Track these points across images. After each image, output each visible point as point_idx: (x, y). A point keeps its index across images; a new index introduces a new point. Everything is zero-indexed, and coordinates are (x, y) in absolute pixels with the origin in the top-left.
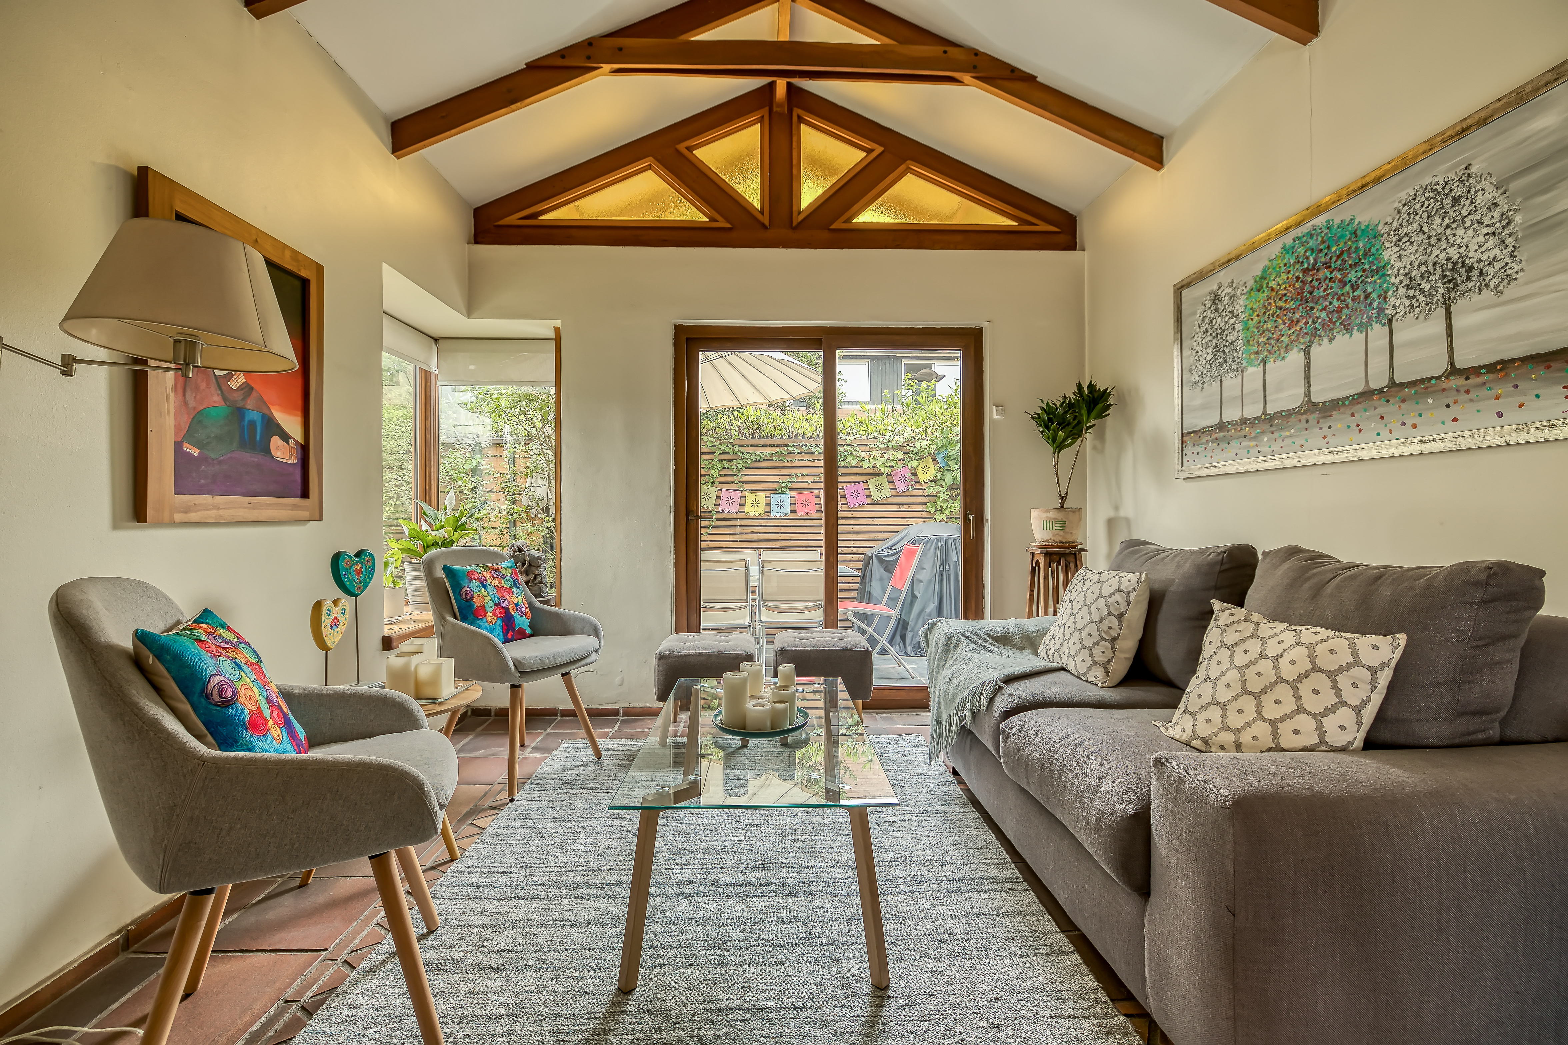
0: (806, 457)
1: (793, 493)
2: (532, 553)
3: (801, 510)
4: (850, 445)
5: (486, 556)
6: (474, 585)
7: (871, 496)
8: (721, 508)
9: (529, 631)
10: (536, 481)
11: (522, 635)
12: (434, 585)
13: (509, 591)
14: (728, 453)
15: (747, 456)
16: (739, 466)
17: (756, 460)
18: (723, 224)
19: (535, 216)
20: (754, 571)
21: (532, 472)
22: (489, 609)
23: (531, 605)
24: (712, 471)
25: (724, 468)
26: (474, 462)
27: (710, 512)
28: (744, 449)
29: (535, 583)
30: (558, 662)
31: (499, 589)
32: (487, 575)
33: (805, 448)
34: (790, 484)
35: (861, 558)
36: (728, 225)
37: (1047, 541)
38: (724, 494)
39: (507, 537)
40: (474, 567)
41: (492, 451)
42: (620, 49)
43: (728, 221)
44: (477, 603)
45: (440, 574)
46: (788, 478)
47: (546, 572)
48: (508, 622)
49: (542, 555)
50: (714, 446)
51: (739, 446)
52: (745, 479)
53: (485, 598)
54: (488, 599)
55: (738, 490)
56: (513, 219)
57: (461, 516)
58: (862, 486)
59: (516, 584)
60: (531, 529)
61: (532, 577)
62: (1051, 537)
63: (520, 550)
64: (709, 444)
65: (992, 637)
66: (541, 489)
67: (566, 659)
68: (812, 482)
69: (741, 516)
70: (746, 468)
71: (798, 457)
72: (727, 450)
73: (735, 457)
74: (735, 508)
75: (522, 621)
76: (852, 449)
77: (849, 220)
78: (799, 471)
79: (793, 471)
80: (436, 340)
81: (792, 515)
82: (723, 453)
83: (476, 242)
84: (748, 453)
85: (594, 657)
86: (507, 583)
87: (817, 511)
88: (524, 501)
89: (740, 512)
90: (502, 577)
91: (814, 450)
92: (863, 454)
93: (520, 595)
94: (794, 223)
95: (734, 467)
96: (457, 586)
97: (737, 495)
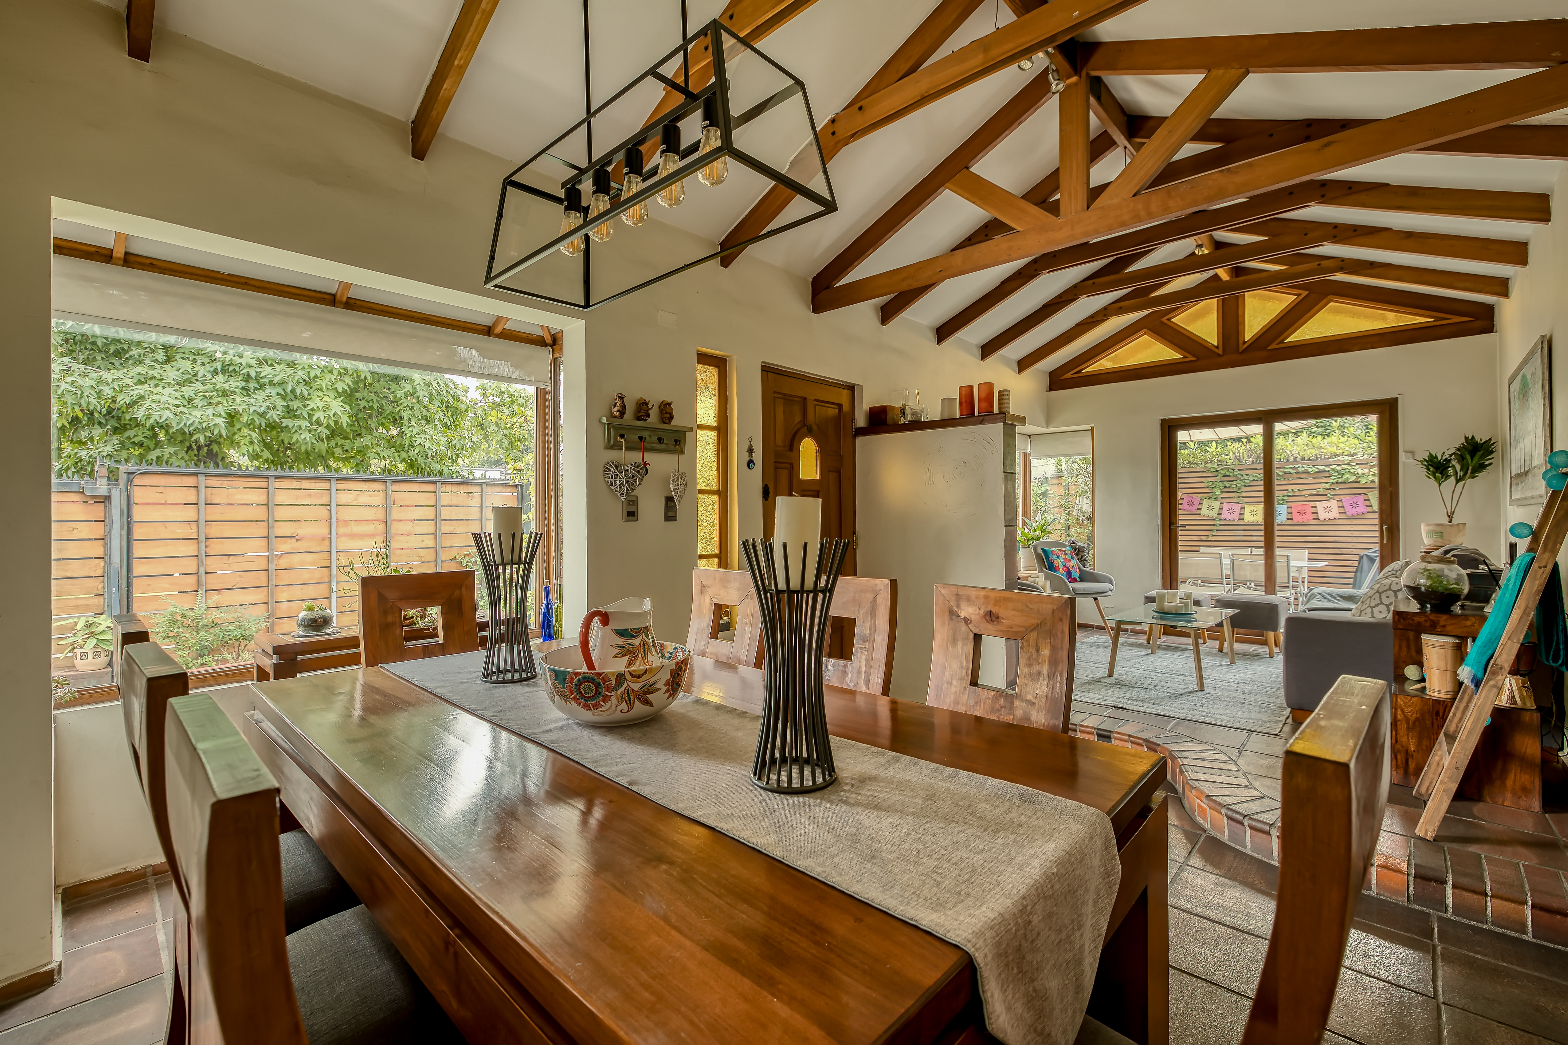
0: (1303, 476)
1: (1290, 504)
2: (1080, 544)
3: (1297, 519)
4: (1348, 464)
5: (1059, 544)
6: (1054, 557)
7: (1371, 506)
8: (1223, 517)
9: (1078, 580)
10: (1083, 500)
11: (1075, 580)
12: (1038, 556)
13: (1069, 560)
14: (1229, 476)
15: (1246, 477)
16: (1239, 485)
17: (1254, 480)
18: (1191, 358)
19: (1079, 372)
20: (1226, 561)
21: (1080, 495)
22: (1061, 567)
23: (1079, 568)
24: (1215, 490)
25: (1225, 487)
26: (1043, 489)
27: (1214, 520)
28: (1243, 473)
29: (1082, 560)
30: (1092, 591)
31: (1065, 559)
32: (1059, 552)
33: (1301, 469)
34: (1286, 498)
35: (1357, 558)
36: (1195, 359)
37: (1430, 545)
38: (1226, 506)
39: (1064, 535)
40: (1054, 549)
41: (1055, 481)
42: (1121, 308)
43: (1194, 356)
44: (1056, 564)
45: (1040, 551)
46: (1285, 493)
47: (1089, 556)
48: (1069, 574)
49: (1086, 546)
50: (1217, 471)
51: (1239, 470)
52: (1244, 494)
53: (1059, 563)
54: (1060, 563)
55: (1238, 503)
56: (1069, 375)
57: (1044, 525)
58: (1362, 497)
59: (1072, 558)
60: (1079, 531)
61: (1080, 557)
62: (1432, 542)
63: (1074, 543)
64: (1212, 470)
65: (1341, 597)
66: (1086, 506)
67: (1095, 591)
68: (1309, 495)
69: (1241, 522)
70: (1245, 486)
71: (1295, 476)
72: (1228, 473)
73: (1234, 478)
74: (1235, 516)
75: (1075, 575)
76: (1349, 468)
77: (1282, 342)
78: (1295, 488)
79: (1290, 488)
80: (1030, 436)
81: (1290, 522)
82: (1224, 476)
83: (1051, 389)
84: (1247, 475)
85: (1110, 593)
86: (1068, 557)
87: (1314, 519)
88: (1075, 513)
89: (1239, 519)
90: (1066, 554)
91: (1310, 470)
92: (1360, 471)
93: (1074, 563)
94: (1240, 350)
95: (1234, 486)
96: (1047, 557)
97: (1237, 507)
